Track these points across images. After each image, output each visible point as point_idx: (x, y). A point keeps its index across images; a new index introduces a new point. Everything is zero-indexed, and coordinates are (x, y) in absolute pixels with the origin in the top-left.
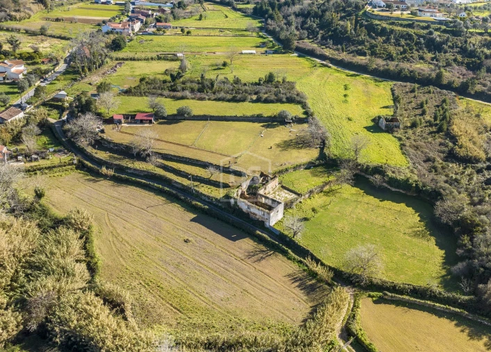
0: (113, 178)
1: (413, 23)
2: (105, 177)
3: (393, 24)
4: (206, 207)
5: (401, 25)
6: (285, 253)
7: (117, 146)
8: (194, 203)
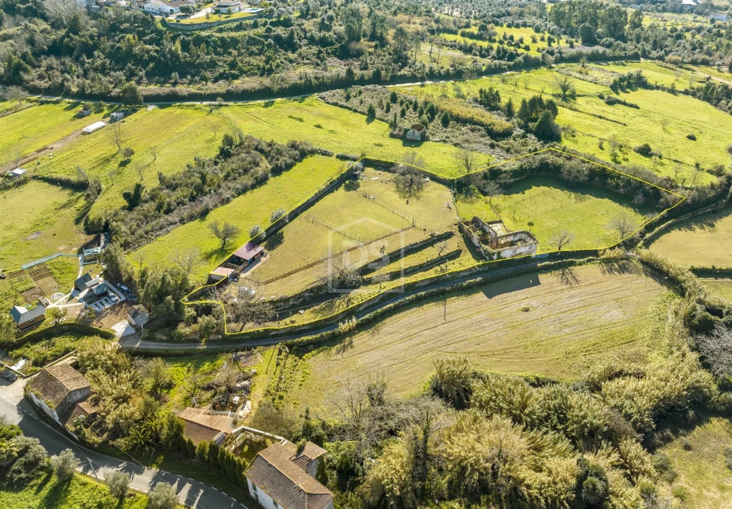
0: (362, 327)
1: (241, 23)
2: (351, 332)
3: (221, 31)
4: (479, 279)
5: (231, 29)
6: (572, 264)
7: (300, 298)
8: (465, 284)
